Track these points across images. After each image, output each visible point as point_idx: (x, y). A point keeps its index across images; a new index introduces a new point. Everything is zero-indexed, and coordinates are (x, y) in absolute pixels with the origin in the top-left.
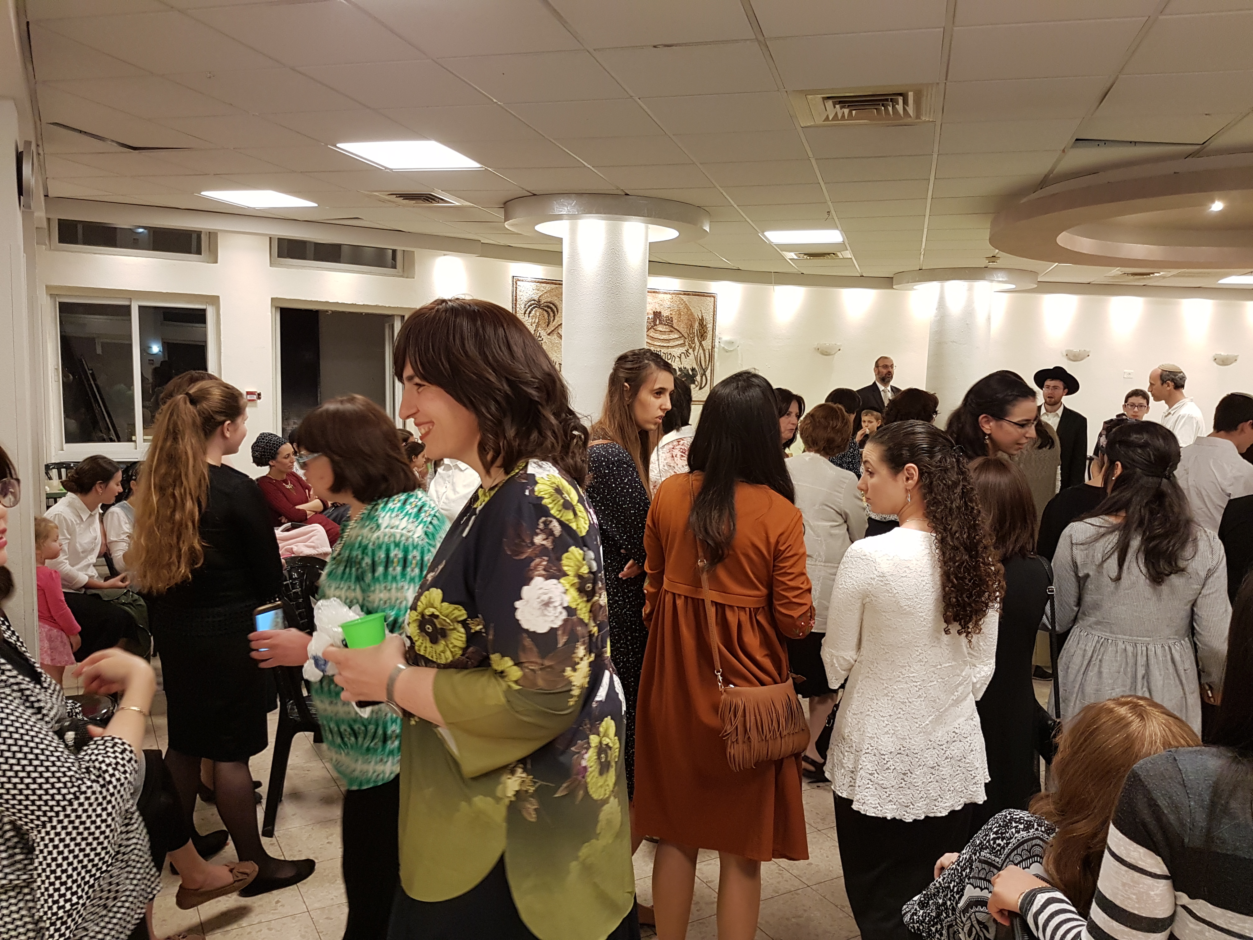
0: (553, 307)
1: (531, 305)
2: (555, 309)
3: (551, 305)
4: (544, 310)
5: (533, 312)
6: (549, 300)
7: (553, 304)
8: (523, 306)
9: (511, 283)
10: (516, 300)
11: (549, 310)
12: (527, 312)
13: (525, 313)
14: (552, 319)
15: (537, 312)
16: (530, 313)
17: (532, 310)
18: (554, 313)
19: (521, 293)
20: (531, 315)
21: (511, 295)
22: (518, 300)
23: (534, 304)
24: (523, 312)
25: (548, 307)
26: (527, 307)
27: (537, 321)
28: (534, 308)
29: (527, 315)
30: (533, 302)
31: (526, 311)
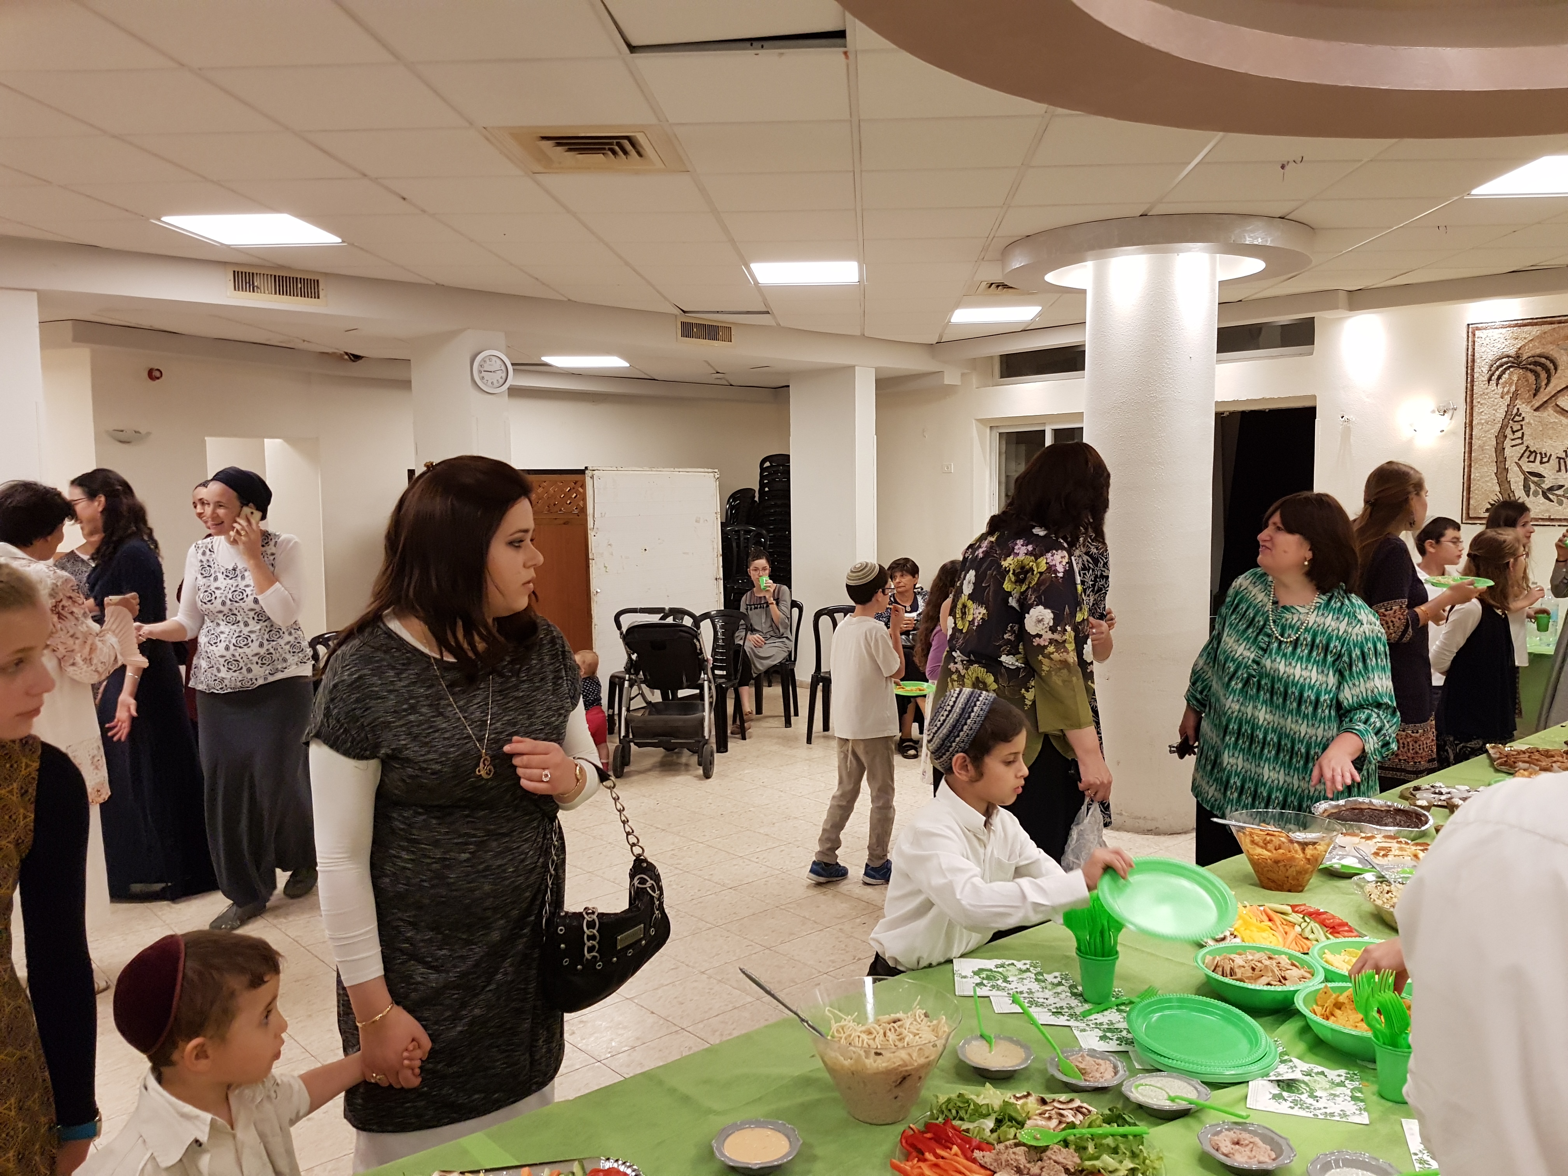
0: (1548, 363)
1: (1501, 366)
2: (1551, 366)
3: (1543, 360)
4: (1527, 369)
5: (1506, 376)
6: (1538, 351)
7: (1547, 358)
8: (1485, 370)
9: (1465, 336)
10: (1473, 361)
11: (1539, 369)
12: (1495, 377)
13: (1489, 380)
14: (1543, 384)
15: (1514, 375)
16: (1499, 378)
17: (1503, 372)
18: (1548, 371)
19: (1483, 349)
20: (1501, 381)
21: (1464, 355)
22: (1478, 361)
23: (1507, 363)
24: (1486, 378)
25: (1536, 363)
26: (1493, 369)
27: (1513, 388)
28: (1506, 369)
29: (1493, 382)
30: (1504, 360)
31: (1493, 375)
